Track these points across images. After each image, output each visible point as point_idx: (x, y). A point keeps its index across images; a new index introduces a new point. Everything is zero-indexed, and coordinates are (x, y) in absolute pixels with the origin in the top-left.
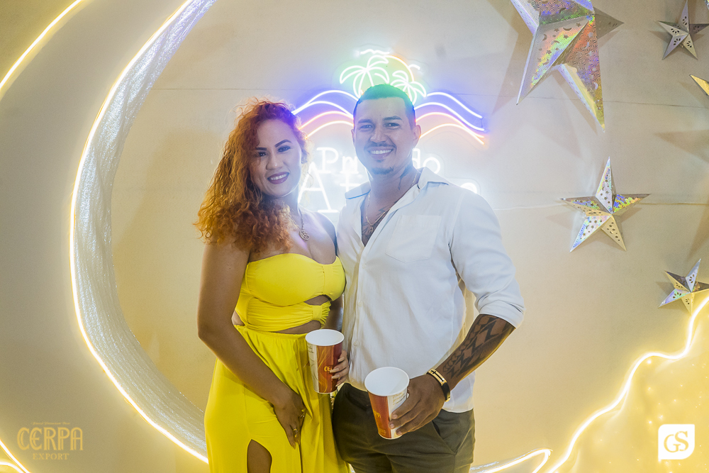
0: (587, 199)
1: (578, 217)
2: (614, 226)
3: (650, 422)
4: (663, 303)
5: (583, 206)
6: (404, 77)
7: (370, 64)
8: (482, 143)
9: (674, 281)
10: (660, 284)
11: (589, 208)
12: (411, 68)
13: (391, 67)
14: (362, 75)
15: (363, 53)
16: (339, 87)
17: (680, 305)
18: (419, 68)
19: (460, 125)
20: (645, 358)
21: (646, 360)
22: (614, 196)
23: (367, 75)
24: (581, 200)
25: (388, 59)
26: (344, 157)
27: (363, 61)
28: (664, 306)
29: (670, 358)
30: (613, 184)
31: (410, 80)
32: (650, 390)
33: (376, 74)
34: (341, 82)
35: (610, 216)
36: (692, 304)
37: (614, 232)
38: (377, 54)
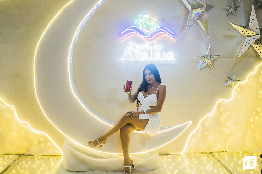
0: (204, 56)
1: (201, 61)
2: (211, 64)
3: (221, 119)
4: (225, 85)
5: (202, 58)
6: (153, 22)
7: (143, 19)
8: (174, 41)
9: (228, 79)
10: (224, 80)
11: (204, 59)
12: (155, 20)
13: (149, 19)
14: (141, 22)
15: (141, 16)
16: (135, 25)
17: (230, 86)
18: (157, 20)
19: (168, 36)
20: (220, 100)
21: (220, 101)
22: (211, 56)
23: (142, 22)
24: (201, 56)
25: (148, 17)
26: (136, 45)
27: (141, 18)
28: (226, 86)
29: (227, 101)
30: (210, 52)
31: (154, 23)
32: (221, 109)
33: (145, 22)
34: (135, 24)
35: (209, 61)
36: (233, 86)
37: (211, 66)
38: (145, 16)
